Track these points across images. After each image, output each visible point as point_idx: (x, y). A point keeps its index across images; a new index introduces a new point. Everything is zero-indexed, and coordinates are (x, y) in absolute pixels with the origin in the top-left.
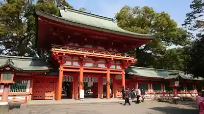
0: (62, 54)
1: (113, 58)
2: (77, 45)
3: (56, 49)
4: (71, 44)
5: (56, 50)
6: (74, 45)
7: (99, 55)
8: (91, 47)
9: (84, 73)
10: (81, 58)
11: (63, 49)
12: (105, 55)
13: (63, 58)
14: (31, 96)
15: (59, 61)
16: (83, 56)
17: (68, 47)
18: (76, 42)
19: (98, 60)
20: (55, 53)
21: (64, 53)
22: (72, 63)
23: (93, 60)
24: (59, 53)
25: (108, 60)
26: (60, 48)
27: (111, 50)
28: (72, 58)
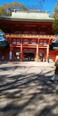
2: (19, 32)
4: (16, 32)
7: (30, 36)
8: (27, 32)
9: (23, 48)
11: (9, 35)
12: (34, 37)
16: (21, 38)
19: (31, 40)
22: (16, 42)
23: (29, 40)
25: (37, 39)
27: (41, 33)
28: (17, 40)
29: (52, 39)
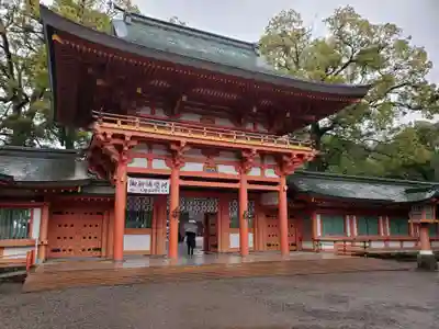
0: (122, 137)
1: (255, 149)
2: (160, 114)
3: (105, 124)
4: (146, 111)
5: (105, 128)
6: (153, 113)
7: (219, 140)
8: (196, 118)
9: (182, 189)
10: (173, 147)
11: (123, 123)
13: (126, 148)
14: (43, 248)
15: (115, 157)
16: (178, 143)
17: (137, 120)
18: (159, 107)
19: (217, 155)
20: (105, 134)
21: (127, 133)
22: (150, 160)
23: (203, 153)
24: (114, 136)
25: (244, 154)
26: (116, 122)
27: (250, 126)
28: (150, 148)
29: (300, 156)
